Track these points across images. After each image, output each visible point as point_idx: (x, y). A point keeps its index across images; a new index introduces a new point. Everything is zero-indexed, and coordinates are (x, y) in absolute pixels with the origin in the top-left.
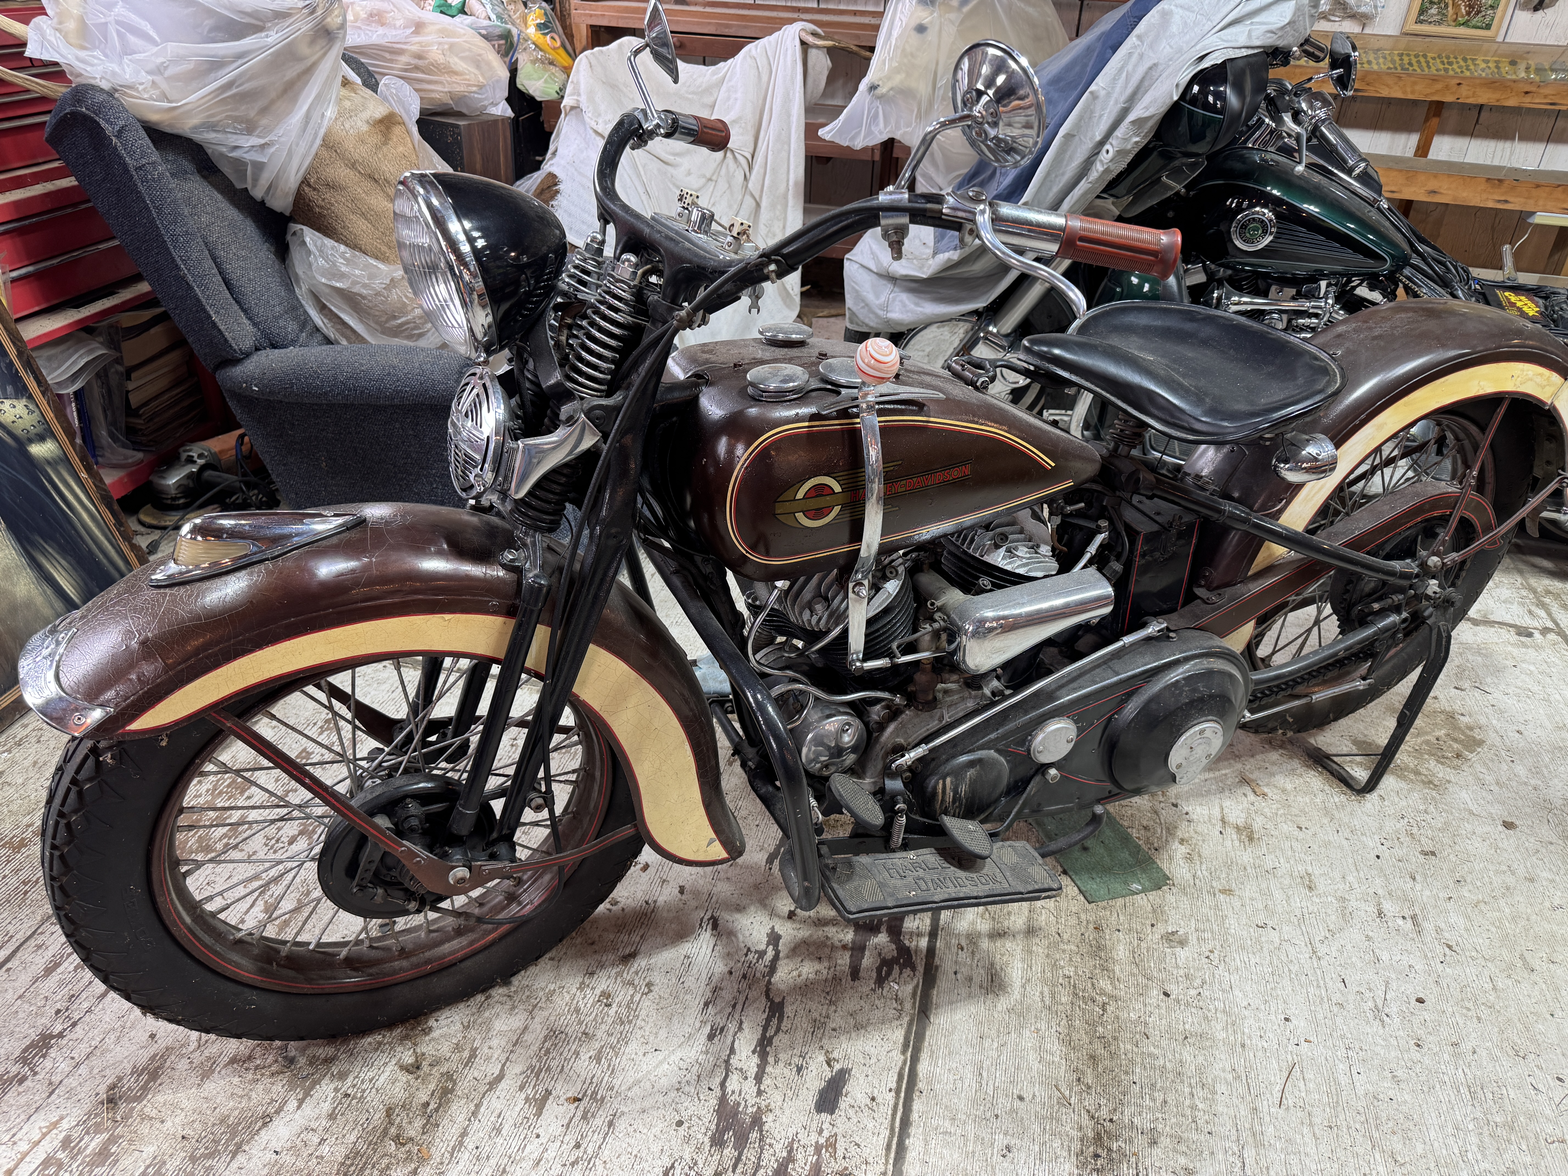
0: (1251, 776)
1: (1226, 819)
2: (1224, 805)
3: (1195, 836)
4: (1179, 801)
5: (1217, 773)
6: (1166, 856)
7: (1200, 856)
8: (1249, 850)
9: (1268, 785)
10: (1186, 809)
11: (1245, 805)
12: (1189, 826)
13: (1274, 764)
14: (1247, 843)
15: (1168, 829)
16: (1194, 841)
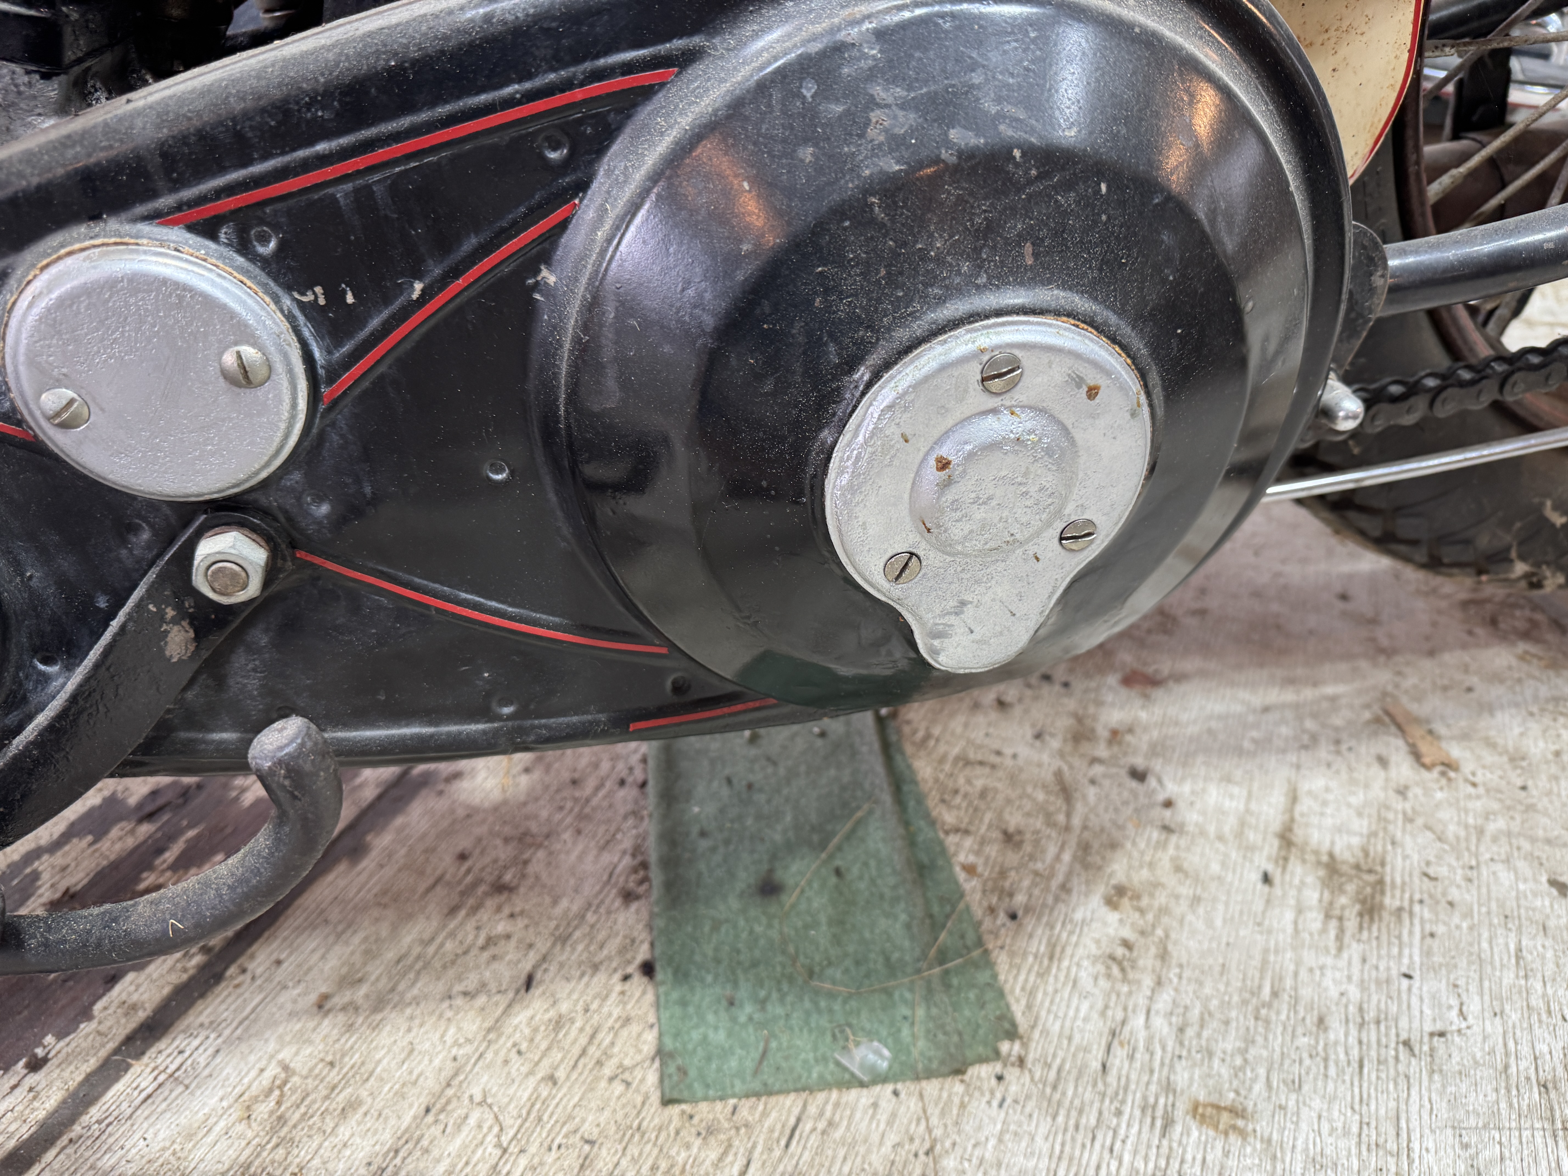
0: (1414, 708)
1: (1299, 834)
2: (1305, 786)
3: (1170, 880)
4: (1157, 765)
5: (1308, 693)
6: (1038, 945)
7: (1164, 956)
8: (1354, 950)
9: (1465, 737)
10: (1171, 788)
11: (1377, 791)
12: (1162, 845)
13: (1496, 678)
14: (1351, 924)
15: (1085, 848)
16: (1161, 899)
